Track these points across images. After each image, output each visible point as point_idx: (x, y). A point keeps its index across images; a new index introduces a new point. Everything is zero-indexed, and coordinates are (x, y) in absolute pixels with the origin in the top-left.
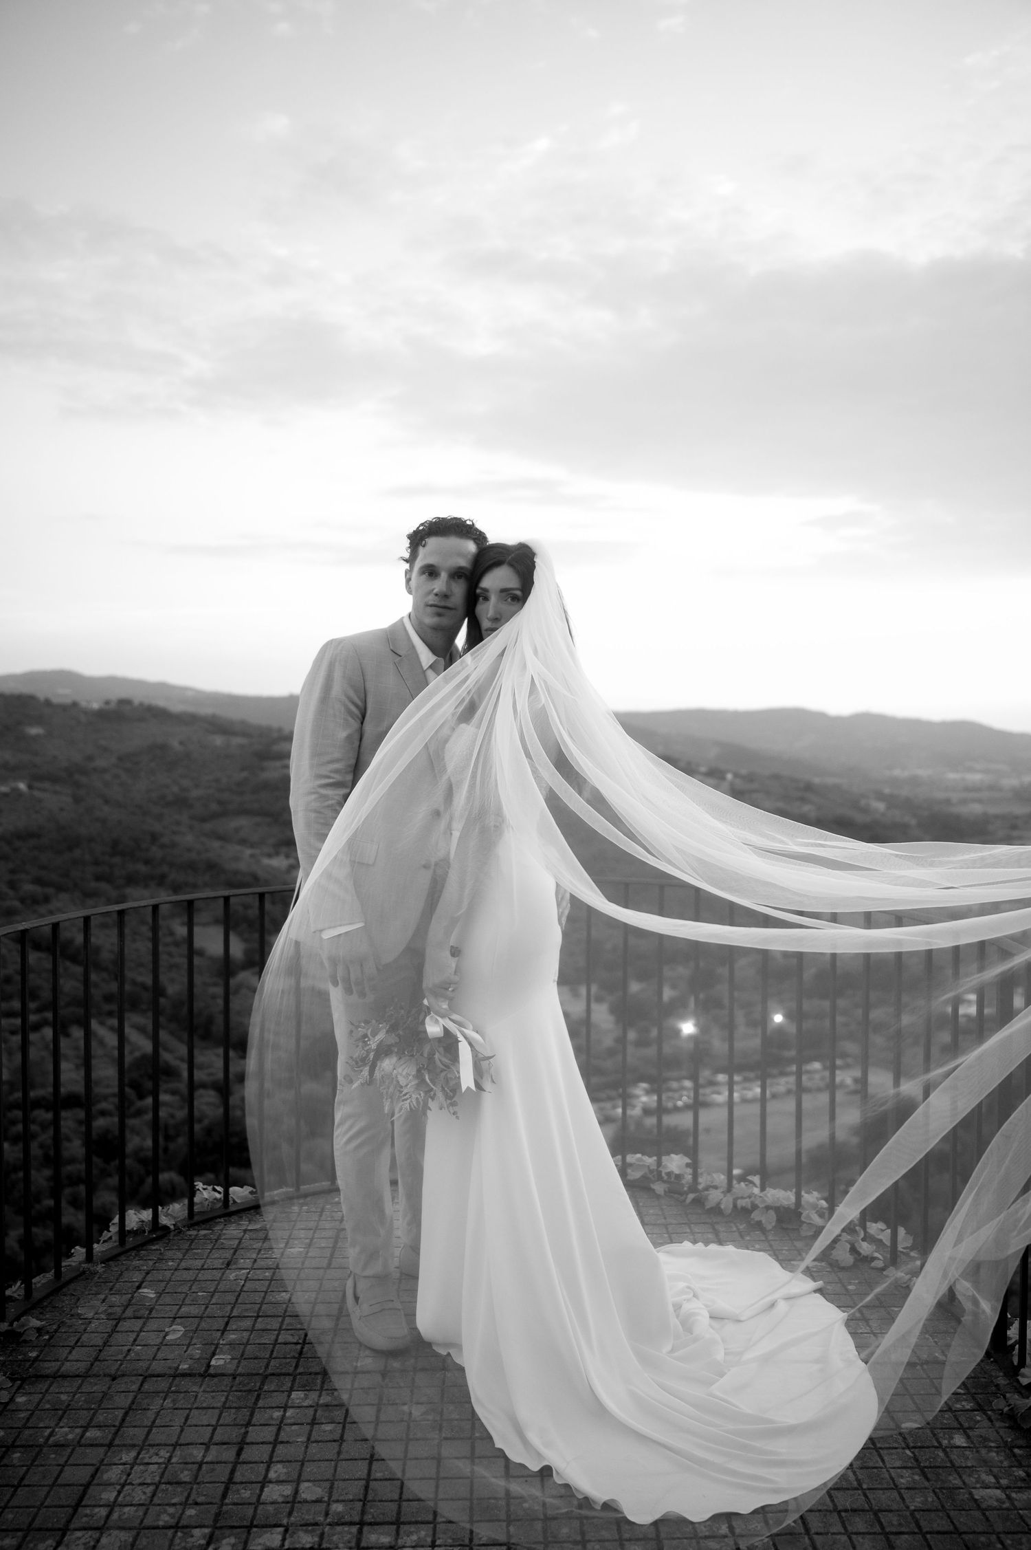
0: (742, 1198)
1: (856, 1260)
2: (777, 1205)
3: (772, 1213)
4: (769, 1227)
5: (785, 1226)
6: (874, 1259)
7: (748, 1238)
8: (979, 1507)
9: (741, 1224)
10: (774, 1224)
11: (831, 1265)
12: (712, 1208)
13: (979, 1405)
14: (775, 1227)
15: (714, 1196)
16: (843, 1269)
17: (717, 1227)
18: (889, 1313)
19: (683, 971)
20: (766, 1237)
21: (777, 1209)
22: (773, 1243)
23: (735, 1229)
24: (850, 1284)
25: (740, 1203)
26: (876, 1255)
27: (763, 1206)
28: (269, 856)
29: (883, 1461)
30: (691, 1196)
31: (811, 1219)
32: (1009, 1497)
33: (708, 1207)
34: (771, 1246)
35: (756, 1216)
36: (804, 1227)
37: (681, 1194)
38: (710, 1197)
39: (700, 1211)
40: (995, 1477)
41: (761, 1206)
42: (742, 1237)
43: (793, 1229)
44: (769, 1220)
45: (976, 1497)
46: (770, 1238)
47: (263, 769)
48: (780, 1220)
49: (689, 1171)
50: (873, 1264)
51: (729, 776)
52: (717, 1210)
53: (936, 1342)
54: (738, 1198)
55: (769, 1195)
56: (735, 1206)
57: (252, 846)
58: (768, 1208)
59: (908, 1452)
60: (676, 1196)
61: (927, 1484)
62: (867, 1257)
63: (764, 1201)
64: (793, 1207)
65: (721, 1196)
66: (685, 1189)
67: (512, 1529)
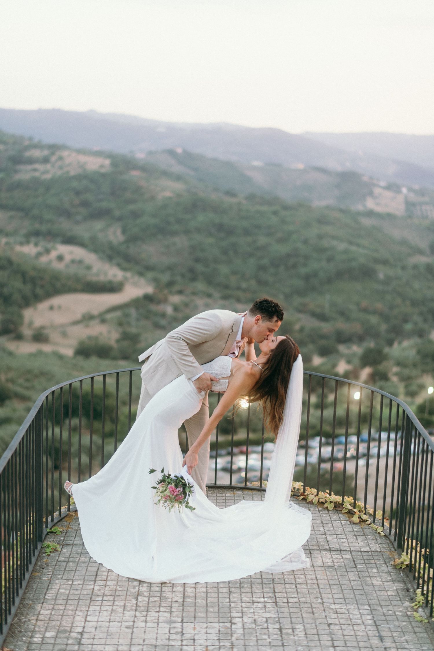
0: (322, 498)
1: (360, 521)
2: (335, 501)
3: (332, 504)
4: (331, 509)
5: (337, 509)
6: (367, 521)
7: (322, 513)
8: (373, 585)
9: (320, 508)
10: (333, 508)
11: (350, 522)
12: (309, 502)
13: (386, 562)
14: (333, 509)
15: (311, 498)
16: (354, 523)
17: (310, 508)
18: (366, 538)
19: (357, 349)
20: (329, 513)
21: (335, 503)
22: (330, 514)
23: (317, 509)
24: (355, 528)
25: (321, 500)
26: (368, 519)
27: (329, 501)
28: (22, 244)
29: (348, 574)
30: (302, 497)
31: (347, 506)
32: (383, 583)
33: (308, 501)
34: (330, 515)
35: (326, 505)
36: (344, 509)
37: (298, 496)
38: (309, 498)
39: (304, 503)
40: (381, 579)
41: (328, 501)
42: (319, 512)
43: (340, 510)
44: (331, 506)
45: (373, 583)
46: (330, 513)
47: (16, 172)
48: (335, 507)
49: (302, 487)
50: (366, 523)
51: (404, 190)
52: (311, 503)
53: (379, 546)
54: (320, 498)
55: (332, 497)
56: (319, 501)
57: (7, 235)
58: (331, 502)
59: (357, 573)
60: (296, 497)
61: (359, 579)
62: (365, 520)
63: (330, 499)
64: (341, 502)
65: (314, 497)
66: (300, 494)
67: (230, 585)
